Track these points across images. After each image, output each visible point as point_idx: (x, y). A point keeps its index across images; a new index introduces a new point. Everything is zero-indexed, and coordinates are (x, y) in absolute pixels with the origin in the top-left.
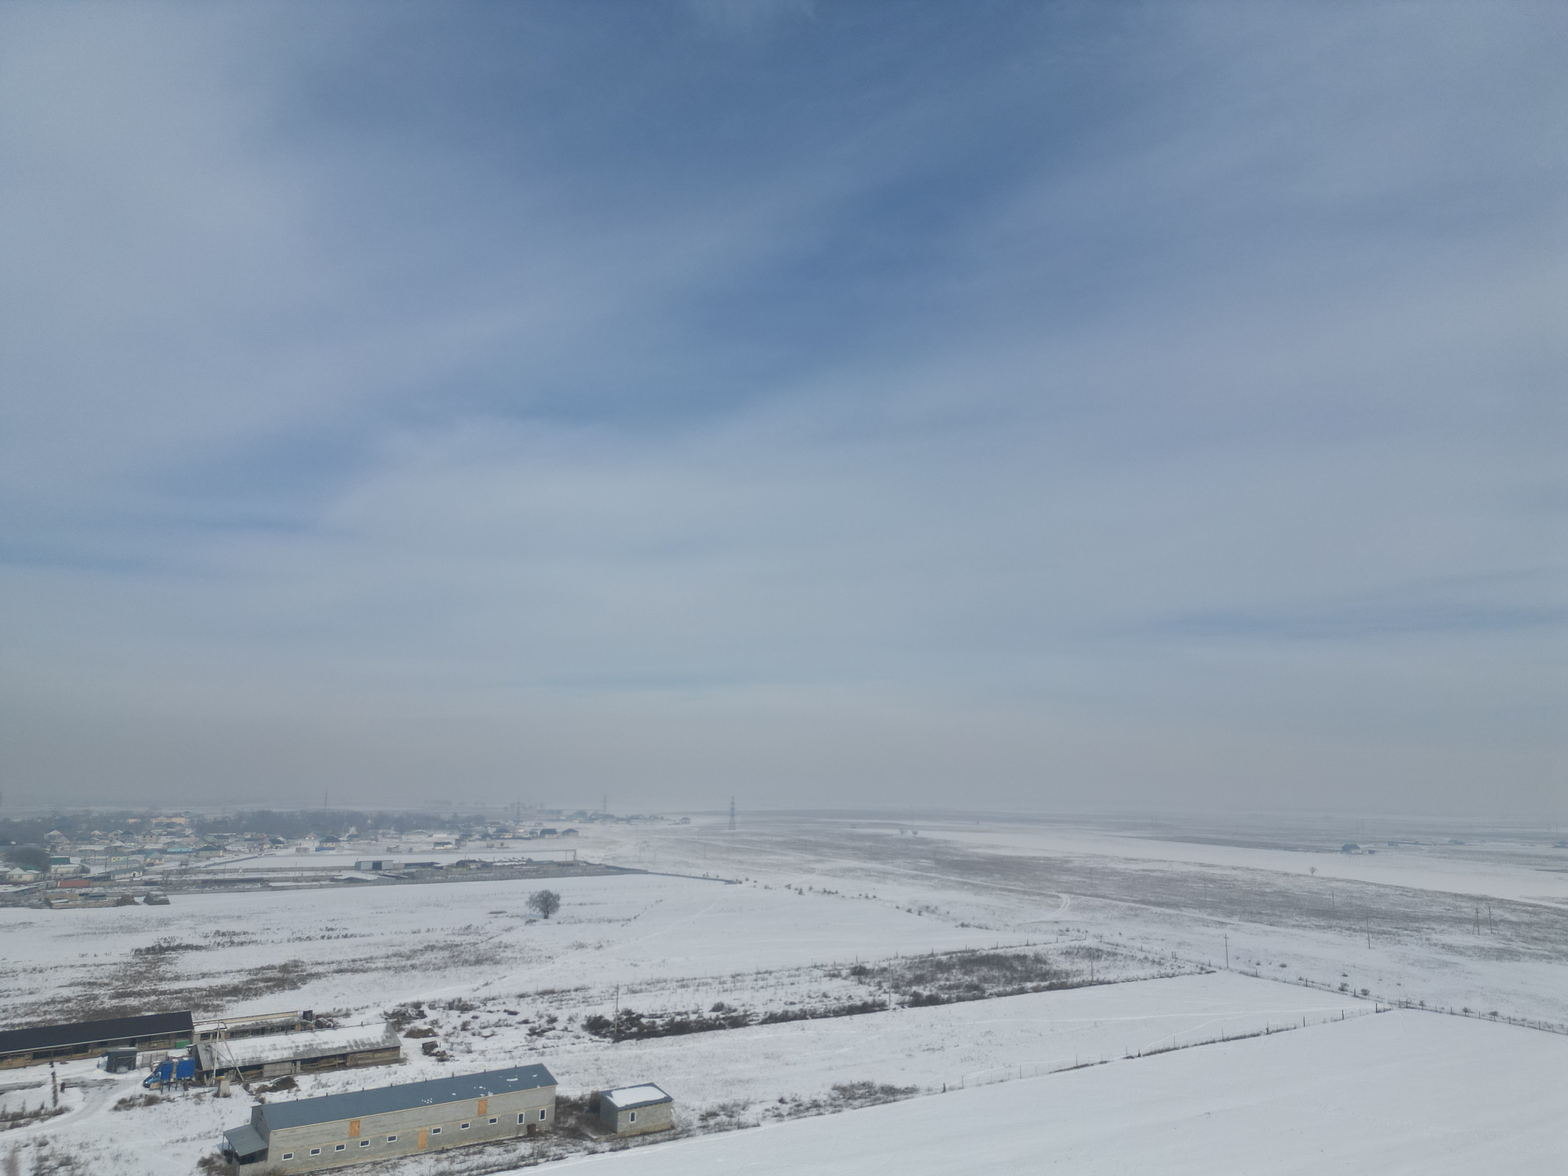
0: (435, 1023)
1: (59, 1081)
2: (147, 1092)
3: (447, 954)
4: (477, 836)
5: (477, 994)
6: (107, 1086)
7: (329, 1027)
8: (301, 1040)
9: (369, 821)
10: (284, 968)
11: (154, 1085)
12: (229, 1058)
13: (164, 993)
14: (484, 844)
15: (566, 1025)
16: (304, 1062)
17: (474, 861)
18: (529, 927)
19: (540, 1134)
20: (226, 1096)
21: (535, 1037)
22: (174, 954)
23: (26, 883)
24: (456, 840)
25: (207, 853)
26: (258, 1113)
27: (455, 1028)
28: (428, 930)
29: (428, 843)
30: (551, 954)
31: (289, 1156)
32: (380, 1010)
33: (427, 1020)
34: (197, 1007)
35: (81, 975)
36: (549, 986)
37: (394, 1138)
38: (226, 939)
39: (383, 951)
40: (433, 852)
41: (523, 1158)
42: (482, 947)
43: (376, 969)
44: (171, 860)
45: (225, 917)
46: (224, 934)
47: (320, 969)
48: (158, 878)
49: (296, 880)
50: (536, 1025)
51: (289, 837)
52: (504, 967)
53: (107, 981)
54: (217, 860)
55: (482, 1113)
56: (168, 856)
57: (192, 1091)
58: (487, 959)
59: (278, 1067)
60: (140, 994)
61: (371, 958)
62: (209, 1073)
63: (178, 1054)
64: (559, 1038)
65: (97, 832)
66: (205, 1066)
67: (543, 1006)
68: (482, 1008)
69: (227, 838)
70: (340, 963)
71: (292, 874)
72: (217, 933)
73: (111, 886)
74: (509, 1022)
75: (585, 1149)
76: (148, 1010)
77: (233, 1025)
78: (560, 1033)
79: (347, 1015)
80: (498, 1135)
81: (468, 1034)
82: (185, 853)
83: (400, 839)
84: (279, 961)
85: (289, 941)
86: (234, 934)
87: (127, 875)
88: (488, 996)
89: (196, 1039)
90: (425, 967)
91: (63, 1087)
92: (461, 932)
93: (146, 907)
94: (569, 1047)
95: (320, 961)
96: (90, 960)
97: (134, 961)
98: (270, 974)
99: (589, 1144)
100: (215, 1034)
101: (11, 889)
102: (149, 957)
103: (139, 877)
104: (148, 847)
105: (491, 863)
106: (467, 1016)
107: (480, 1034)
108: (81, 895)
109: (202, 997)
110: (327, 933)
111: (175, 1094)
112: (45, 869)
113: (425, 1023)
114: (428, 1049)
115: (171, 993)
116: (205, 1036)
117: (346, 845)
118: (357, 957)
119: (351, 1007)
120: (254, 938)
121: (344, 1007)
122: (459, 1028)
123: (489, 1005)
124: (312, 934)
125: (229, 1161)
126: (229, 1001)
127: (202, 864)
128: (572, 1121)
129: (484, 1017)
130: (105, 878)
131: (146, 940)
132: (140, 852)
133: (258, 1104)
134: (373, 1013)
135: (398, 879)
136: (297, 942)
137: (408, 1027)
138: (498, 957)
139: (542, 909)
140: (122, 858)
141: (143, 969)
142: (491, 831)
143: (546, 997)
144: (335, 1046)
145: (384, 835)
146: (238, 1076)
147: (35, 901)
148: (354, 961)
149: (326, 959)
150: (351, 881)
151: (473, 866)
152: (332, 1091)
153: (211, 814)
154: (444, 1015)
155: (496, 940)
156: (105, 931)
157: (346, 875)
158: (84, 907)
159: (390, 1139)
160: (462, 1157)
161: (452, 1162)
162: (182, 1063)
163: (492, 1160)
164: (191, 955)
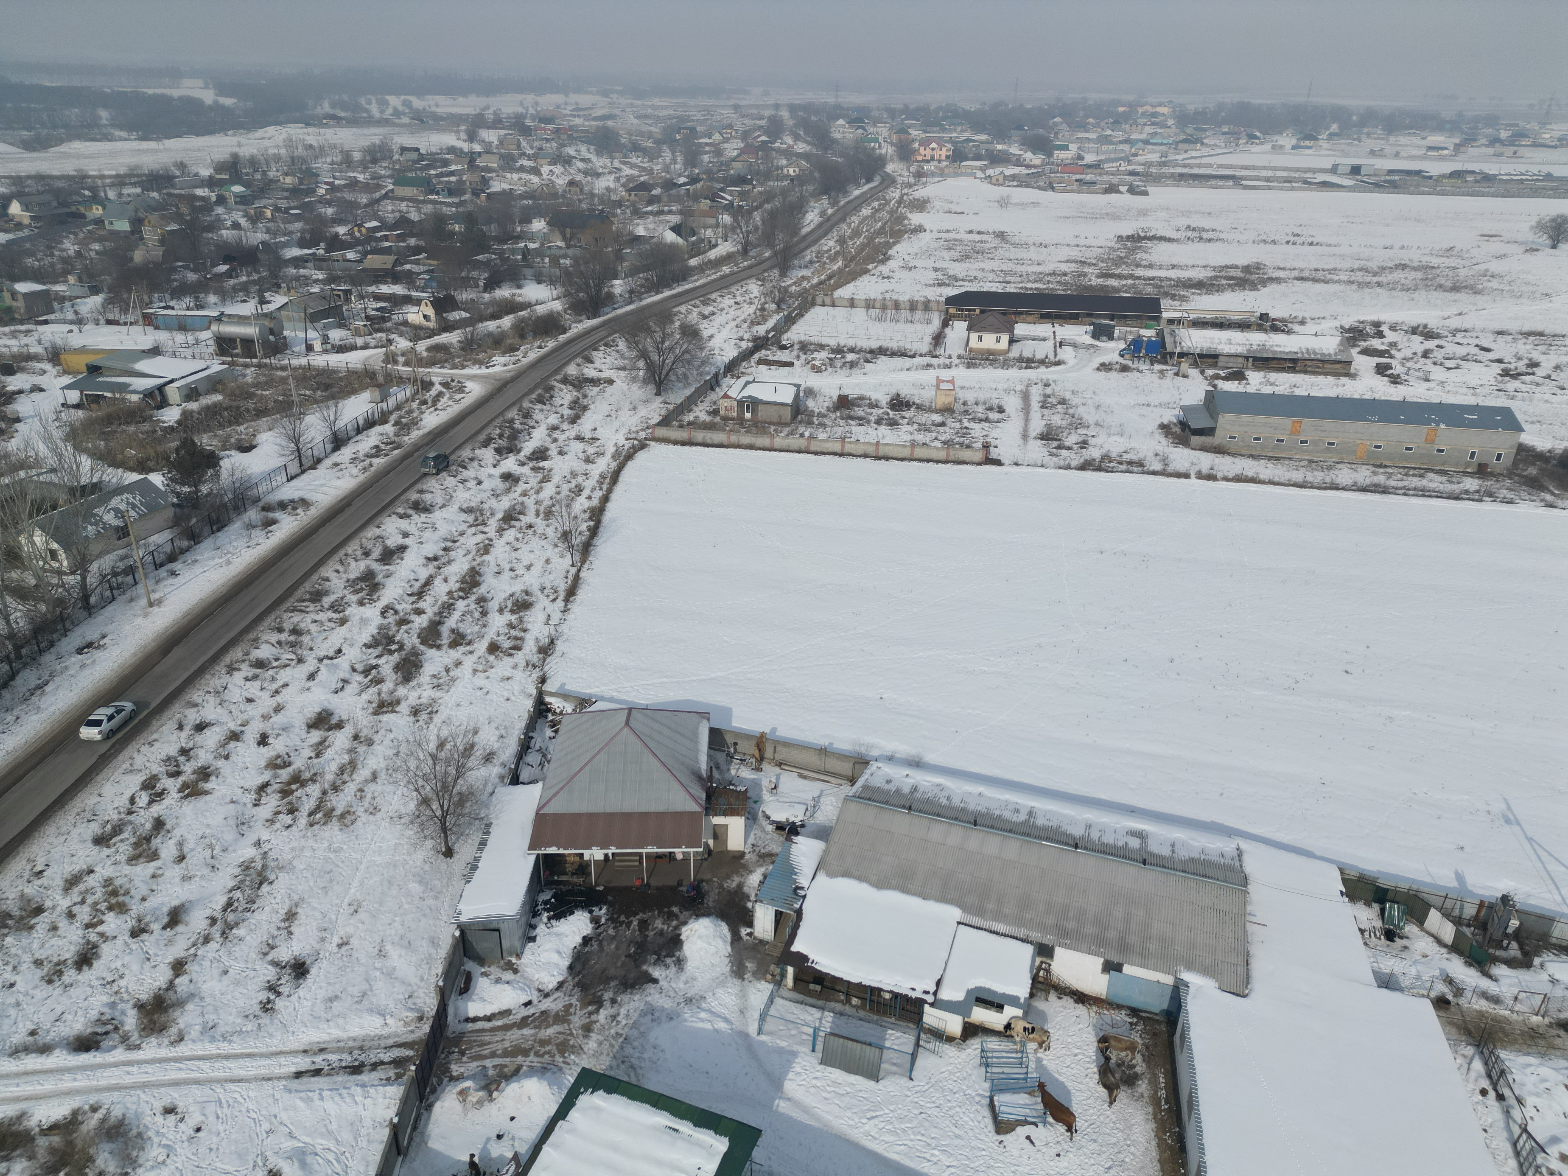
0: (1393, 345)
1: (1058, 339)
2: (1121, 360)
3: (1419, 275)
4: (1484, 141)
5: (1447, 322)
6: (1092, 350)
7: (1283, 331)
8: (1255, 339)
9: (1354, 118)
10: (1247, 269)
11: (1127, 356)
12: (1189, 344)
13: (1139, 278)
14: (1490, 151)
15: (1549, 372)
16: (1256, 359)
17: (1473, 172)
18: (1528, 256)
19: (1492, 474)
20: (1185, 376)
21: (1507, 378)
22: (1150, 244)
23: (1035, 167)
24: (1456, 145)
25: (1185, 146)
26: (1210, 397)
27: (1415, 353)
28: (1403, 247)
29: (1419, 147)
30: (1549, 291)
31: (1234, 438)
32: (1337, 324)
33: (1385, 340)
34: (1166, 294)
35: (1075, 253)
36: (1539, 328)
37: (1333, 444)
38: (1196, 234)
39: (1348, 264)
40: (1424, 158)
41: (1467, 492)
42: (1462, 273)
43: (1338, 282)
44: (1154, 152)
45: (1196, 213)
46: (1194, 230)
47: (1281, 274)
48: (1140, 169)
49: (1268, 179)
50: (1512, 366)
51: (1265, 133)
52: (1485, 298)
53: (1094, 261)
54: (1194, 154)
55: (1430, 441)
56: (1150, 147)
57: (1157, 367)
58: (1466, 287)
59: (1232, 359)
60: (1119, 277)
61: (1335, 269)
62: (1172, 354)
63: (1148, 333)
64: (1537, 384)
65: (1091, 120)
66: (1169, 348)
67: (1525, 348)
68: (1450, 339)
69: (1205, 130)
70: (1302, 270)
71: (1264, 173)
72: (1188, 227)
73: (1100, 174)
74: (1479, 358)
75: (1542, 500)
76: (1126, 292)
77: (1195, 316)
78: (1541, 380)
79: (1302, 323)
80: (1443, 465)
81: (1428, 361)
82: (1166, 144)
83: (1387, 140)
84: (1242, 262)
85: (1254, 242)
86: (1204, 230)
87: (1115, 164)
88: (1459, 327)
89: (1163, 323)
90: (1392, 287)
91: (1061, 344)
92: (1441, 253)
93: (1128, 195)
94: (1548, 396)
95: (1282, 266)
96: (1082, 242)
97: (1117, 246)
98: (1232, 273)
99: (1548, 497)
100: (1179, 322)
101: (1025, 171)
102: (1129, 244)
103: (1125, 166)
104: (1133, 137)
105: (1495, 175)
106: (1431, 344)
107: (1442, 364)
108: (1076, 181)
109: (1170, 286)
110: (1292, 239)
111: (1144, 367)
112: (1050, 154)
113: (1383, 344)
114: (1381, 370)
115: (1145, 279)
116: (1171, 321)
117: (1324, 144)
118: (1320, 266)
119: (1307, 315)
120: (1221, 236)
121: (1301, 316)
122: (1420, 355)
123: (1459, 337)
124: (1277, 238)
125: (1183, 430)
126: (1193, 294)
127: (1180, 157)
128: (1532, 471)
129: (1450, 348)
130: (1096, 166)
131: (1127, 229)
132: (1127, 141)
133: (1211, 388)
134: (1328, 325)
135: (1378, 186)
136: (1262, 245)
137: (1363, 344)
138: (1480, 287)
139: (1550, 237)
140: (1111, 147)
141: (1123, 255)
142: (1504, 134)
143: (1531, 338)
144: (1287, 350)
145: (1368, 135)
146: (1196, 361)
147: (1042, 184)
148: (1316, 270)
149: (1288, 266)
150: (1325, 185)
151: (1470, 178)
152: (1280, 390)
153: (1193, 104)
154: (1405, 339)
155: (1482, 267)
156: (1094, 216)
157: (1321, 178)
158: (1079, 192)
159: (1329, 444)
160: (1399, 476)
161: (1388, 478)
162: (1150, 342)
163: (1432, 485)
164: (1164, 245)
